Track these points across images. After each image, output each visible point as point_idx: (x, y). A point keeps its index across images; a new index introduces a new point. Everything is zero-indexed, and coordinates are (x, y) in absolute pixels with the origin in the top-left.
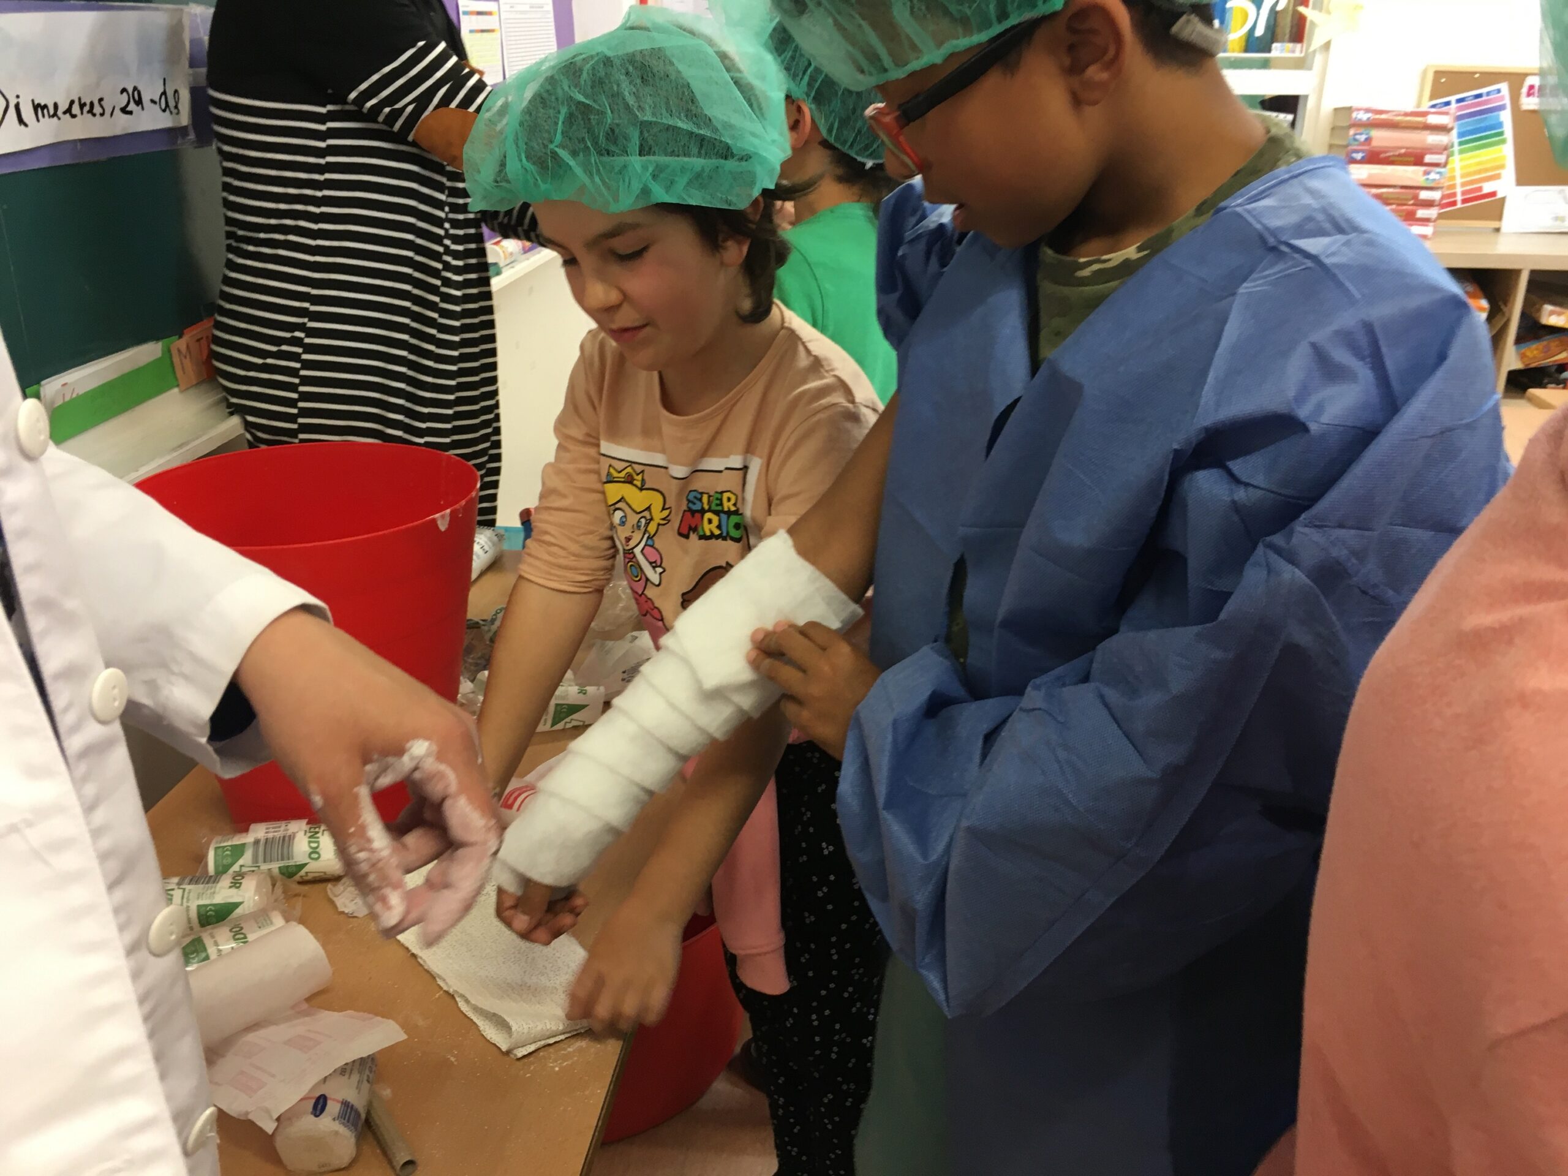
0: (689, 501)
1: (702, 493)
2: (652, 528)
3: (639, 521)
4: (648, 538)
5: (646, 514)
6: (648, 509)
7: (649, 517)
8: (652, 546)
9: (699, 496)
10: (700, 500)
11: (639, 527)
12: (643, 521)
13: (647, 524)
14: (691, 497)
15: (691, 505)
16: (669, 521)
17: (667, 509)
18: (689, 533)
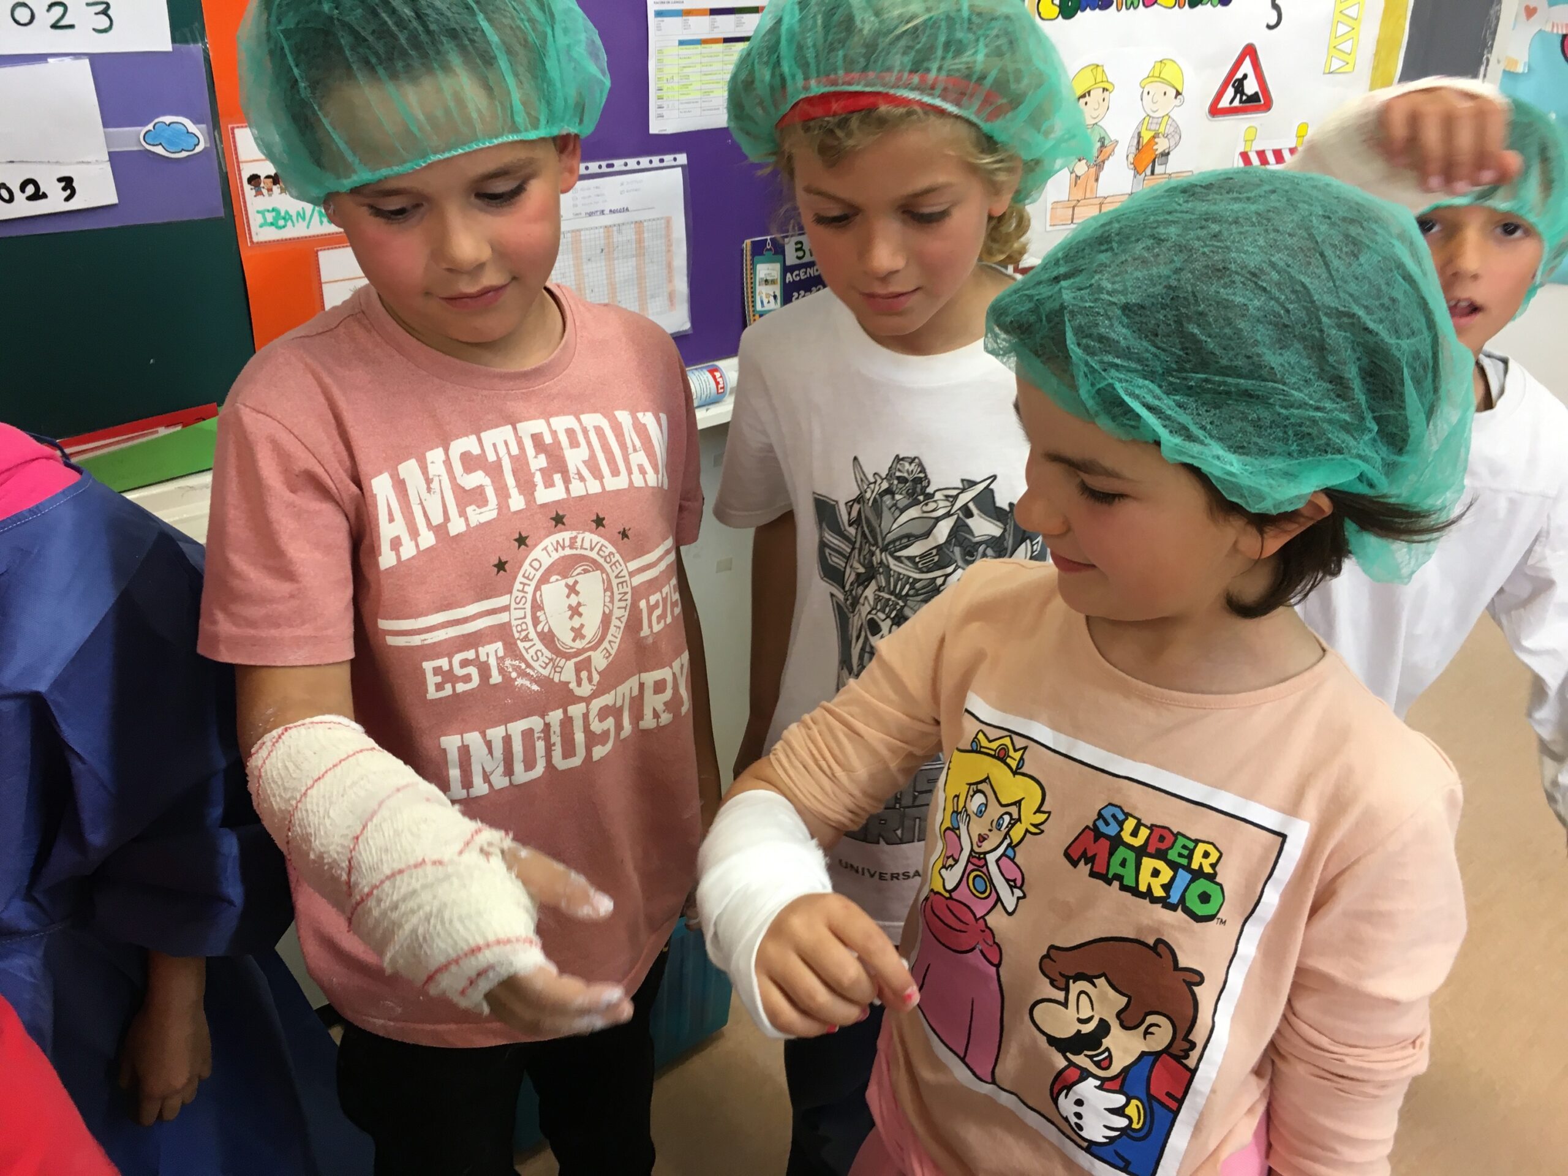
16: (1042, 831)
17: (1044, 812)
18: (1079, 860)
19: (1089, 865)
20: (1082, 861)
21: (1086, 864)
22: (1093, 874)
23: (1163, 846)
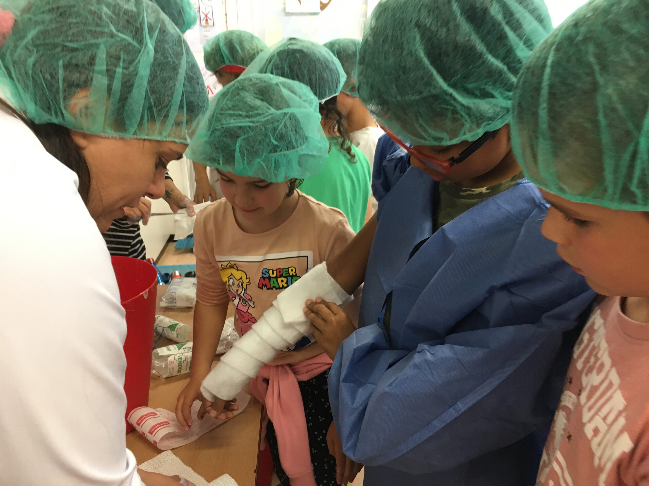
0: (262, 273)
1: (269, 270)
2: (245, 286)
3: (239, 283)
4: (245, 290)
5: (241, 280)
6: (241, 278)
7: (242, 282)
8: (247, 293)
9: (268, 271)
10: (268, 273)
11: (240, 286)
12: (240, 283)
13: (242, 285)
14: (264, 272)
15: (264, 275)
16: (250, 283)
17: (249, 278)
18: (262, 287)
19: (266, 287)
20: (263, 287)
21: (265, 287)
22: (268, 289)
23: (281, 273)
